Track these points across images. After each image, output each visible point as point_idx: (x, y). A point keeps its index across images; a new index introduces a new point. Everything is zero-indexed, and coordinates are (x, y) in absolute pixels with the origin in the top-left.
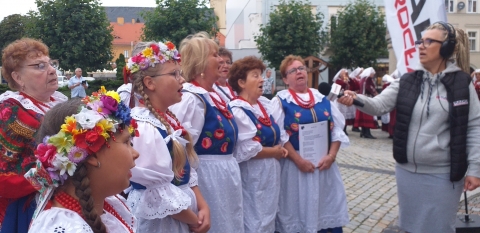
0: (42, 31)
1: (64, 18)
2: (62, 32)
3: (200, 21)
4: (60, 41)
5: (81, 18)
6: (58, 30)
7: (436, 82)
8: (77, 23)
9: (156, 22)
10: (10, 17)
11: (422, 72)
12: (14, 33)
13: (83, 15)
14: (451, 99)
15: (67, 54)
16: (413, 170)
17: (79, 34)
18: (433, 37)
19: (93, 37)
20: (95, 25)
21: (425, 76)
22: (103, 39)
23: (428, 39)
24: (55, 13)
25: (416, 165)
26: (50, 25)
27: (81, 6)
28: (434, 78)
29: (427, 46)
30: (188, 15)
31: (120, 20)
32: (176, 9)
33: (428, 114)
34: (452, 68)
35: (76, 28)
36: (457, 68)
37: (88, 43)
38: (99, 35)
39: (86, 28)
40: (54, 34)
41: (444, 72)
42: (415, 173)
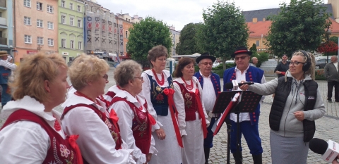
0: (206, 34)
1: (219, 25)
2: (217, 33)
3: (315, 18)
4: (216, 40)
5: (229, 24)
6: (215, 33)
7: (300, 85)
8: (226, 27)
9: (280, 22)
10: (188, 25)
11: (291, 79)
12: (189, 34)
13: (230, 22)
14: (307, 95)
15: (219, 47)
16: (283, 135)
17: (227, 35)
18: (298, 60)
19: (235, 36)
20: (237, 28)
21: (294, 81)
22: (242, 36)
23: (296, 61)
24: (214, 22)
25: (285, 132)
26: (210, 30)
27: (229, 17)
28: (299, 82)
29: (295, 65)
30: (305, 15)
31: (255, 20)
32: (295, 12)
33: (296, 103)
34: (308, 78)
35: (225, 31)
36: (311, 79)
37: (232, 39)
38: (239, 34)
39: (232, 30)
40: (213, 35)
41: (305, 80)
42: (284, 137)
